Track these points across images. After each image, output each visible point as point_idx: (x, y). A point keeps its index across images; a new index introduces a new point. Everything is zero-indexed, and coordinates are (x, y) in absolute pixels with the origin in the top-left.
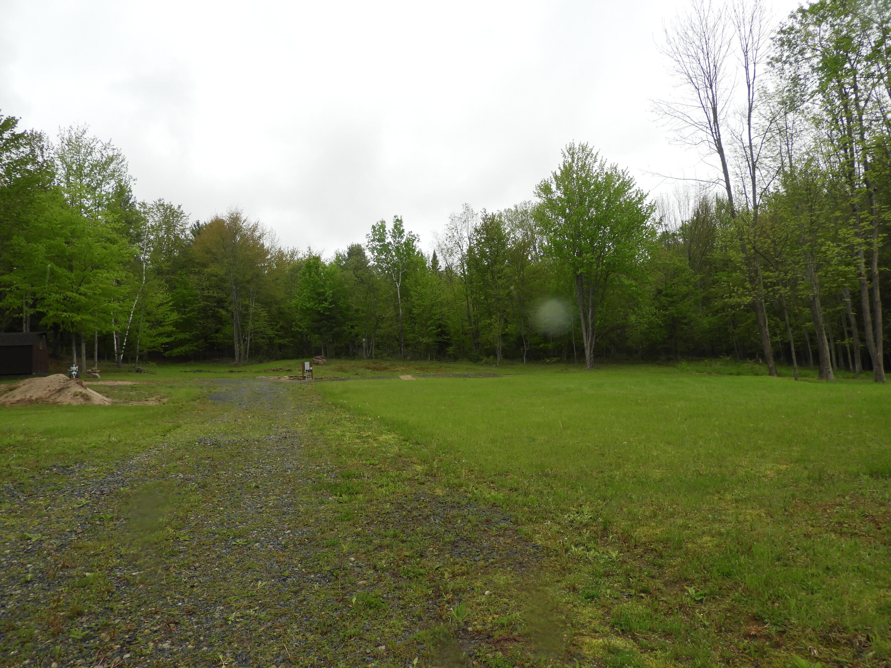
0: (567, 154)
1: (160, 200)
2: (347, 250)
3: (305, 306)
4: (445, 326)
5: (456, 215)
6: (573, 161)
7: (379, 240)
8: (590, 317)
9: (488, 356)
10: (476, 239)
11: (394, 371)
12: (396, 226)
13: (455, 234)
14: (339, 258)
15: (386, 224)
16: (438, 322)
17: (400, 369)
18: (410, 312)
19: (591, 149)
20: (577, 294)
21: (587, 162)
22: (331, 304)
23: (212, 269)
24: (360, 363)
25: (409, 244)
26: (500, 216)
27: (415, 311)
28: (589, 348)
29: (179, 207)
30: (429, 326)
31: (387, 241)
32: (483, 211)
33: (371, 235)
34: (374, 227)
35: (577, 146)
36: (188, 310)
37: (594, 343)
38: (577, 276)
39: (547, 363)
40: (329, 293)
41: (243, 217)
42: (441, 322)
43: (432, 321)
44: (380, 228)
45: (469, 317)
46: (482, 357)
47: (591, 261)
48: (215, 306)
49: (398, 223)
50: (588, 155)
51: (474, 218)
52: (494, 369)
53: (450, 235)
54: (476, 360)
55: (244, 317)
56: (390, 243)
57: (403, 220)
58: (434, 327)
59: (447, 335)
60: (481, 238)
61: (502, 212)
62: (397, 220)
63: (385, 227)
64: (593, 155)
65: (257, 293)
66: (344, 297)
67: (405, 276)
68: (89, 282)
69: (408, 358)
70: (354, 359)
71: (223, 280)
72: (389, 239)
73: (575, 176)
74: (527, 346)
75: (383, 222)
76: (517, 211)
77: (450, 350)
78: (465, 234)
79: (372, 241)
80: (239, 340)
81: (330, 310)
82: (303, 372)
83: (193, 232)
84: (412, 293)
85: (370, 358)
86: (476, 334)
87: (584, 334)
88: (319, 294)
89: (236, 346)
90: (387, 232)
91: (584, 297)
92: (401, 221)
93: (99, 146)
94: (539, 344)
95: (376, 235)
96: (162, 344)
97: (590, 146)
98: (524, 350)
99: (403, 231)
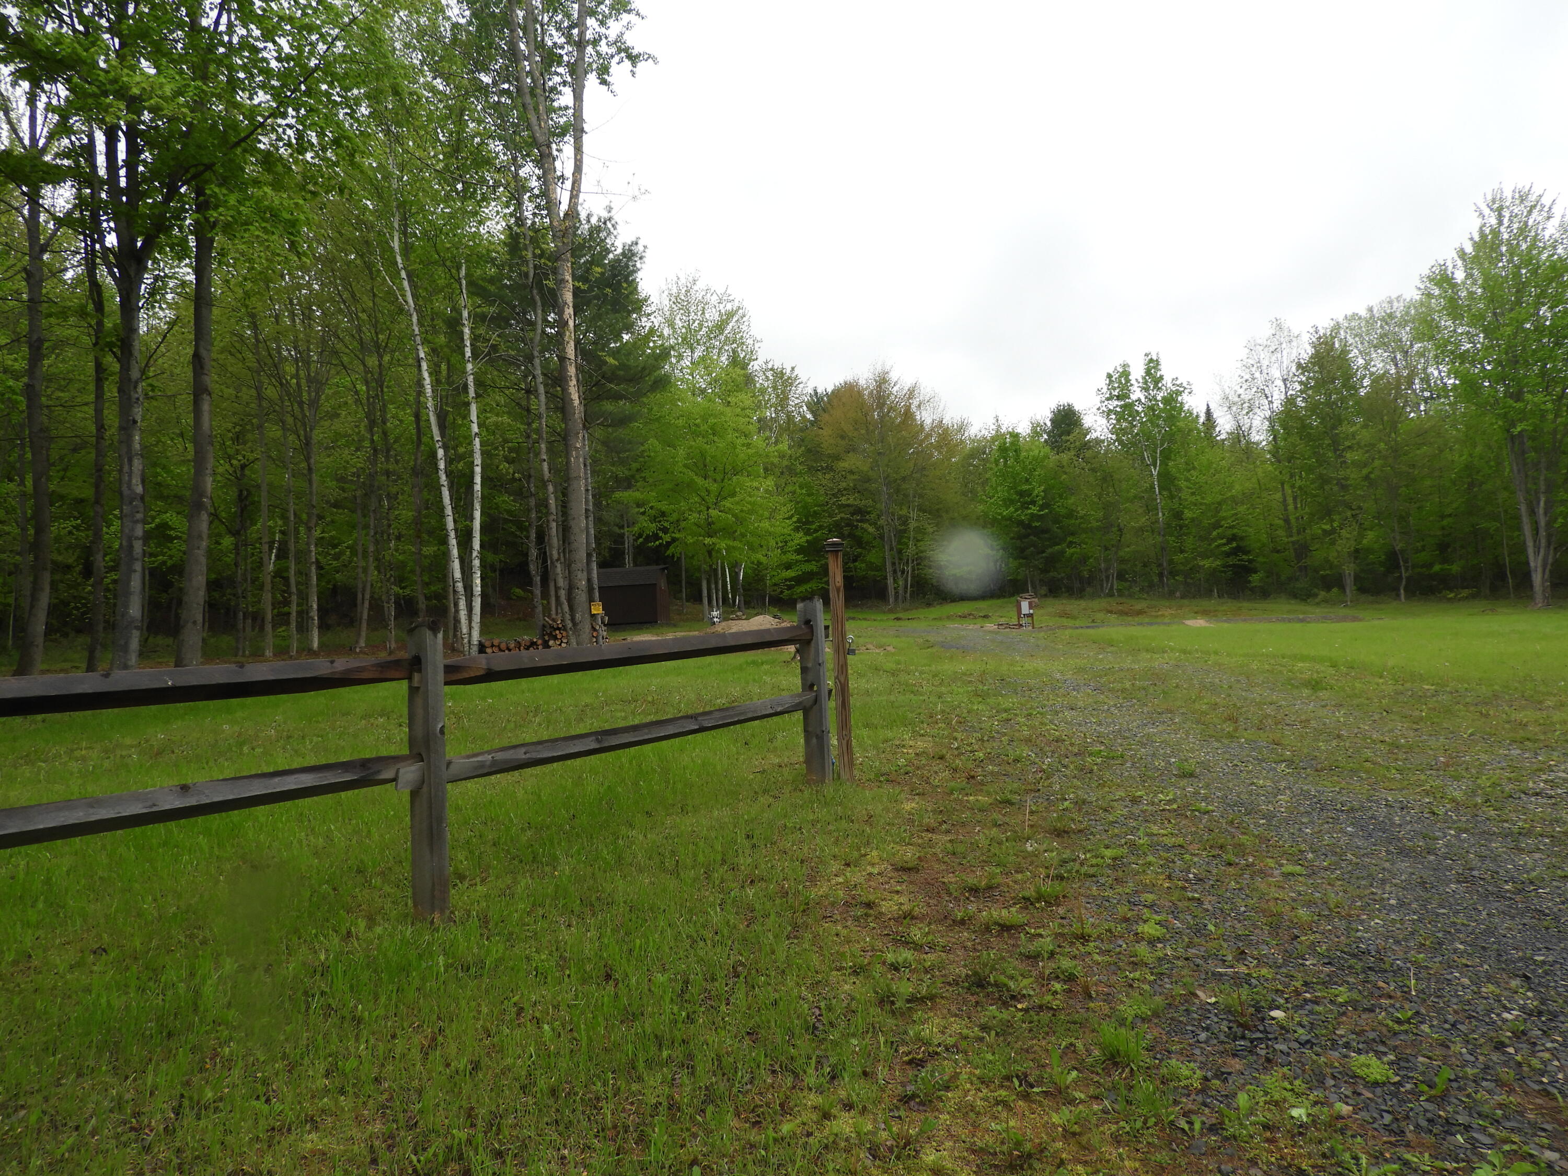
0: (1487, 211)
1: (766, 363)
2: (1050, 416)
3: (1000, 514)
4: (1242, 539)
5: (1259, 341)
6: (1500, 223)
7: (1118, 398)
8: (1541, 511)
9: (1328, 588)
10: (1301, 383)
11: (1157, 617)
12: (1148, 372)
13: (1257, 375)
14: (1036, 430)
15: (1131, 370)
16: (1229, 533)
17: (1166, 613)
18: (1178, 515)
19: (1540, 196)
20: (1512, 470)
21: (1531, 222)
22: (1042, 508)
23: (849, 462)
24: (1096, 604)
25: (1171, 400)
26: (1337, 327)
27: (1188, 514)
28: (1540, 570)
29: (793, 369)
30: (1214, 540)
31: (1134, 397)
32: (1312, 330)
33: (1105, 390)
34: (1109, 376)
35: (1508, 194)
36: (814, 527)
37: (1550, 560)
38: (1513, 438)
39: (1450, 600)
40: (1039, 490)
41: (893, 376)
42: (1235, 531)
43: (1220, 530)
44: (1120, 377)
45: (1287, 521)
46: (1316, 590)
47: (1543, 407)
48: (858, 521)
49: (1152, 366)
50: (1533, 207)
51: (1294, 344)
52: (1342, 611)
53: (1247, 376)
54: (1304, 596)
55: (901, 534)
56: (1139, 400)
57: (1162, 361)
58: (1224, 541)
59: (1247, 552)
60: (1308, 378)
61: (1341, 320)
62: (1151, 360)
63: (1129, 374)
64: (1543, 206)
65: (921, 496)
66: (1061, 496)
67: (1167, 456)
68: (733, 494)
69: (1178, 594)
70: (1081, 598)
71: (868, 480)
72: (1137, 394)
73: (1504, 249)
74: (1407, 569)
75: (1125, 366)
76: (1372, 316)
77: (1255, 579)
78: (1276, 373)
79: (1108, 399)
80: (895, 572)
81: (1040, 518)
82: (1019, 617)
83: (809, 405)
84: (1183, 484)
85: (1111, 595)
86: (1302, 550)
87: (1530, 544)
88: (1022, 494)
89: (890, 581)
90: (1133, 382)
91: (1527, 476)
92: (1157, 362)
93: (714, 299)
94: (1431, 565)
95: (1114, 389)
96: (786, 580)
97: (1536, 191)
98: (1400, 577)
99: (1161, 377)
